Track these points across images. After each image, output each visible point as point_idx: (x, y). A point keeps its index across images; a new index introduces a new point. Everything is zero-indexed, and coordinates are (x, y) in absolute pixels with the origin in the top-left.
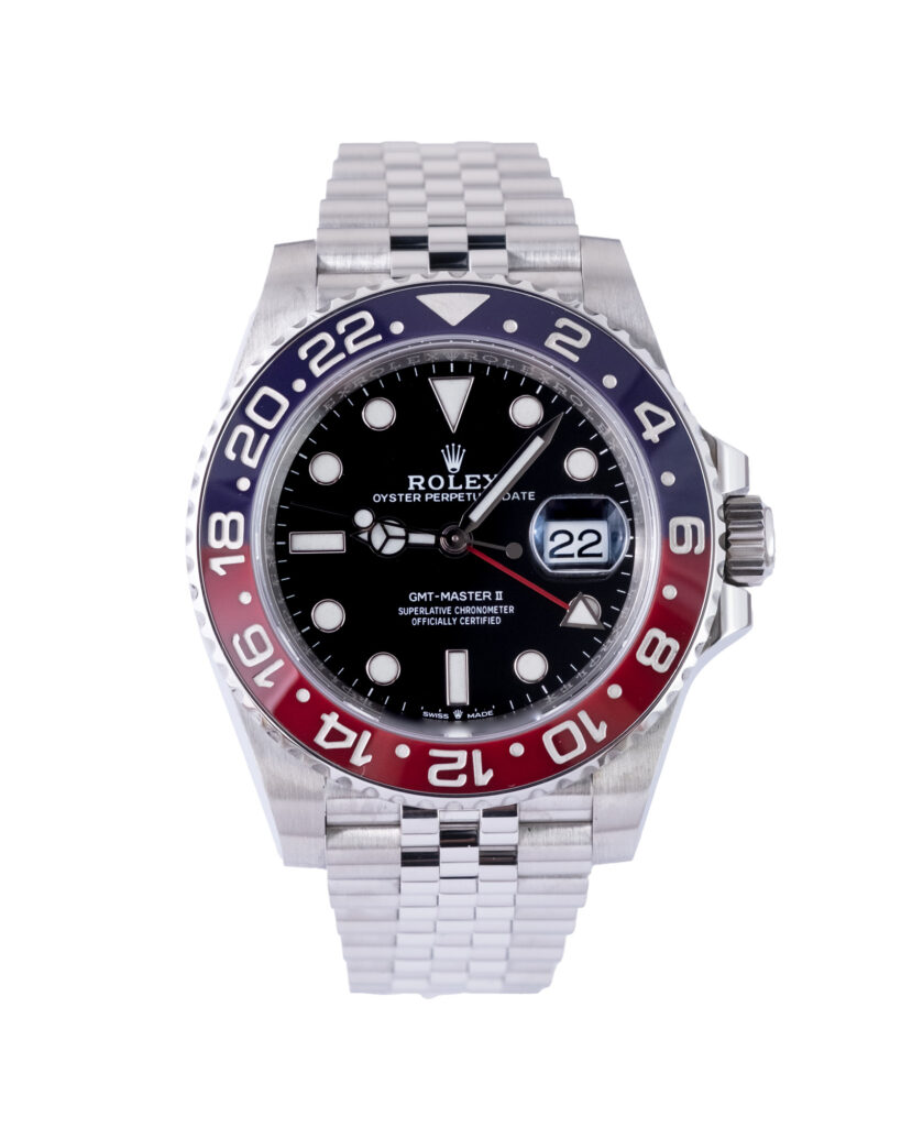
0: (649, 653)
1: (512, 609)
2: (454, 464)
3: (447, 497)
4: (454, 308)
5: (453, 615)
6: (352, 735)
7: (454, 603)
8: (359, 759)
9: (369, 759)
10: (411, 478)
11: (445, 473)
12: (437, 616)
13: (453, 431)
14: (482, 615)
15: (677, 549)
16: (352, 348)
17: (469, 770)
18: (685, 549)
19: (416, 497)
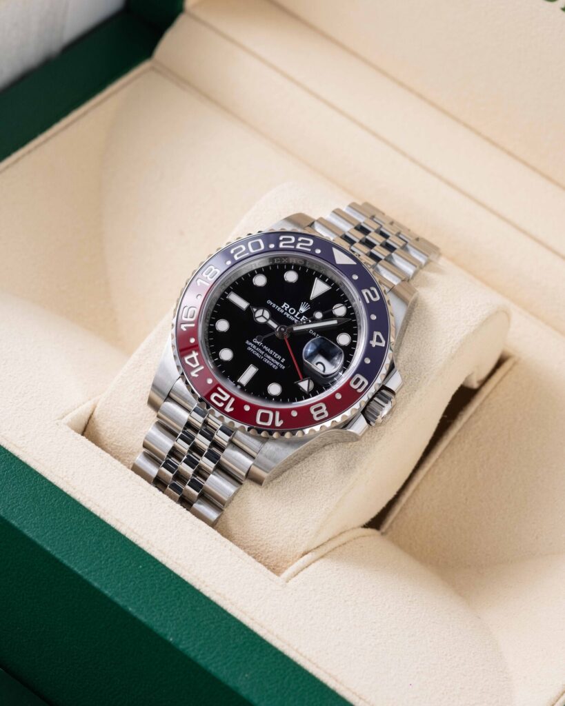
0: (316, 410)
1: (284, 368)
2: (303, 309)
3: (292, 318)
4: (341, 259)
5: (263, 356)
6: (198, 364)
7: (267, 352)
8: (193, 374)
9: (197, 376)
10: (285, 304)
11: (297, 310)
12: (258, 352)
13: (311, 299)
14: (272, 362)
15: (352, 384)
16: (298, 247)
17: (226, 403)
18: (355, 387)
19: (282, 311)
